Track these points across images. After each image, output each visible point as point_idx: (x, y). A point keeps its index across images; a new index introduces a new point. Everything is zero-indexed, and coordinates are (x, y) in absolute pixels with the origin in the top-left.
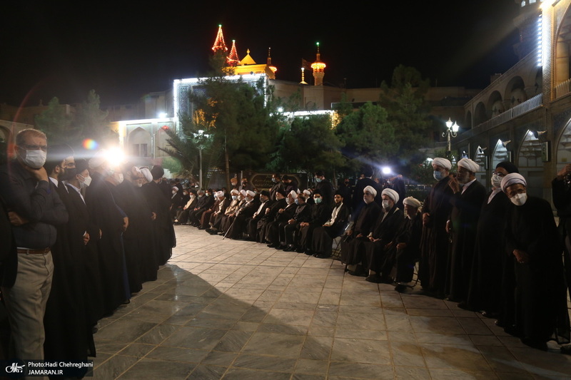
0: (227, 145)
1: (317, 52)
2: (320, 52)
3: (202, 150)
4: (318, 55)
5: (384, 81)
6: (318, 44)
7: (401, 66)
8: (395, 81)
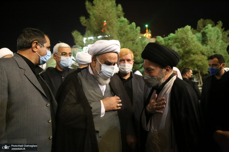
4: (147, 30)
8: (199, 28)
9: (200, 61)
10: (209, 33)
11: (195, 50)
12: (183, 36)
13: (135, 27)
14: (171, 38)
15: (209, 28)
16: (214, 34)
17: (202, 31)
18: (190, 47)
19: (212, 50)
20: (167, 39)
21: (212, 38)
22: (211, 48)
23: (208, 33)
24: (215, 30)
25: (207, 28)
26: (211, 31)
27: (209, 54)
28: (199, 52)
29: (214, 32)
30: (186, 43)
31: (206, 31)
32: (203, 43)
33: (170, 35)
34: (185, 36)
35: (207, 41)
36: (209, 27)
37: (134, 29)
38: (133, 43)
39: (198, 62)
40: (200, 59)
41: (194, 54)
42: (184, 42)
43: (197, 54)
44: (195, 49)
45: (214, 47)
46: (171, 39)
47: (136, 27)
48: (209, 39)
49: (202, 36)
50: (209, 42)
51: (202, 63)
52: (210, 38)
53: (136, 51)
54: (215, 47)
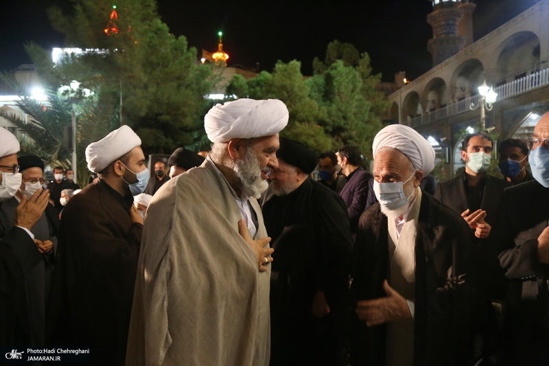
0: (123, 108)
1: (219, 43)
2: (222, 43)
3: (77, 119)
4: (220, 45)
5: (316, 59)
6: (220, 34)
7: (336, 42)
8: (329, 59)
9: (313, 136)
10: (338, 78)
11: (306, 113)
12: (285, 83)
13: (186, 47)
14: (261, 81)
15: (339, 69)
16: (347, 80)
17: (326, 72)
18: (295, 105)
19: (340, 114)
20: (253, 81)
21: (343, 89)
22: (339, 110)
23: (336, 79)
24: (348, 74)
25: (335, 68)
26: (341, 75)
27: (334, 121)
28: (311, 118)
29: (347, 77)
30: (289, 96)
31: (333, 72)
32: (325, 98)
33: (261, 74)
34: (287, 82)
35: (333, 93)
36: (339, 66)
37: (182, 52)
38: (179, 86)
39: (309, 139)
40: (312, 132)
41: (301, 122)
42: (286, 95)
43: (309, 122)
44: (304, 112)
45: (343, 109)
46: (261, 83)
47: (189, 46)
48: (337, 91)
49: (324, 83)
50: (337, 98)
51: (315, 141)
52: (339, 89)
53: (184, 106)
54: (346, 108)
